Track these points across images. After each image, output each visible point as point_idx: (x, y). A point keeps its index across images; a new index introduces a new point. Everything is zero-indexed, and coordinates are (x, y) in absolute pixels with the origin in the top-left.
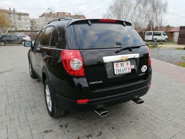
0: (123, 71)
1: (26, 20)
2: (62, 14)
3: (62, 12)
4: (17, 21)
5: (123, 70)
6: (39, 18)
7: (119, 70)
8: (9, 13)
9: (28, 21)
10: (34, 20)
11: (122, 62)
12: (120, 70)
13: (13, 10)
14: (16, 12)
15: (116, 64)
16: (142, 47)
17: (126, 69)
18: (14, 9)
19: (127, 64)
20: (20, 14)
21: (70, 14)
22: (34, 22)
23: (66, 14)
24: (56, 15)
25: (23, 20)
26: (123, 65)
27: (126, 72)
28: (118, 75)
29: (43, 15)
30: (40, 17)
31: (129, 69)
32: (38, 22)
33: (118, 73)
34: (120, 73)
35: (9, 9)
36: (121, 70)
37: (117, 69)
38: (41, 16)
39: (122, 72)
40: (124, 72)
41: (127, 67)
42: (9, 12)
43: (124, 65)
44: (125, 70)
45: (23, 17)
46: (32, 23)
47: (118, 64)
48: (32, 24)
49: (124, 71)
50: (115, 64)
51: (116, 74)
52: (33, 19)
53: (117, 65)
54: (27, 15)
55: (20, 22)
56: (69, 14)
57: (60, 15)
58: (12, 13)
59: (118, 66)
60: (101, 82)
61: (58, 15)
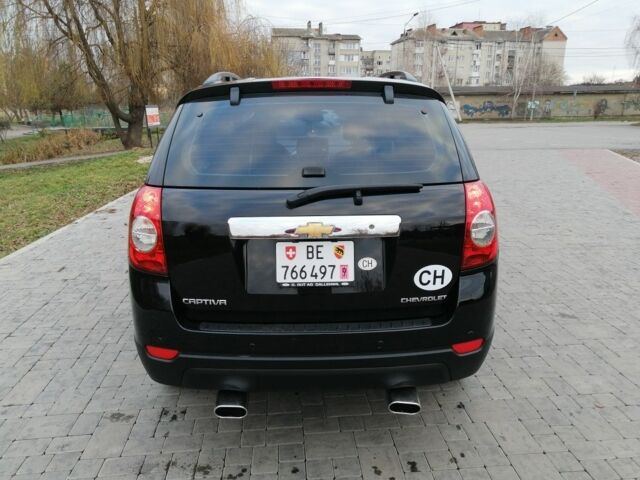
0: (316, 276)
1: (349, 56)
2: (470, 30)
3: (475, 22)
4: (326, 60)
5: (317, 271)
6: (389, 48)
7: (298, 270)
8: (304, 39)
9: (356, 59)
10: (376, 55)
11: (314, 244)
12: (302, 271)
13: (317, 27)
14: (324, 33)
15: (288, 249)
16: (425, 188)
17: (329, 270)
18: (320, 25)
19: (340, 250)
20: (335, 39)
21: (503, 26)
22: (375, 62)
23: (486, 28)
24: (448, 35)
25: (342, 58)
26: (318, 252)
27: (327, 279)
28: (290, 287)
29: (405, 37)
30: (393, 44)
31: (344, 270)
32: (388, 62)
33: (289, 279)
34: (299, 280)
35: (306, 27)
36: (308, 270)
37: (287, 267)
38: (398, 42)
39: (310, 280)
40: (319, 280)
41: (338, 263)
42: (306, 35)
43: (320, 255)
44: (324, 274)
45: (342, 46)
46: (368, 66)
47: (294, 249)
48: (368, 70)
49: (321, 275)
50: (280, 248)
51: (280, 284)
52: (374, 52)
53: (291, 253)
54: (355, 39)
55: (332, 62)
56: (497, 28)
57: (464, 32)
58: (312, 38)
59: (294, 256)
60: (220, 301)
61: (454, 34)
